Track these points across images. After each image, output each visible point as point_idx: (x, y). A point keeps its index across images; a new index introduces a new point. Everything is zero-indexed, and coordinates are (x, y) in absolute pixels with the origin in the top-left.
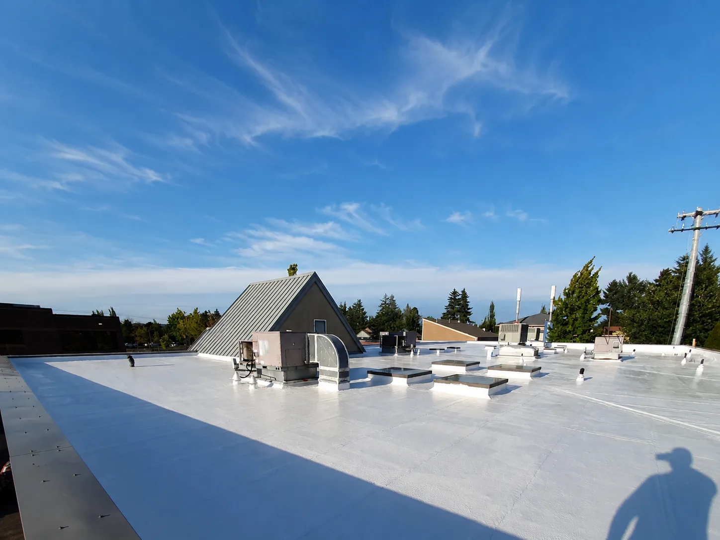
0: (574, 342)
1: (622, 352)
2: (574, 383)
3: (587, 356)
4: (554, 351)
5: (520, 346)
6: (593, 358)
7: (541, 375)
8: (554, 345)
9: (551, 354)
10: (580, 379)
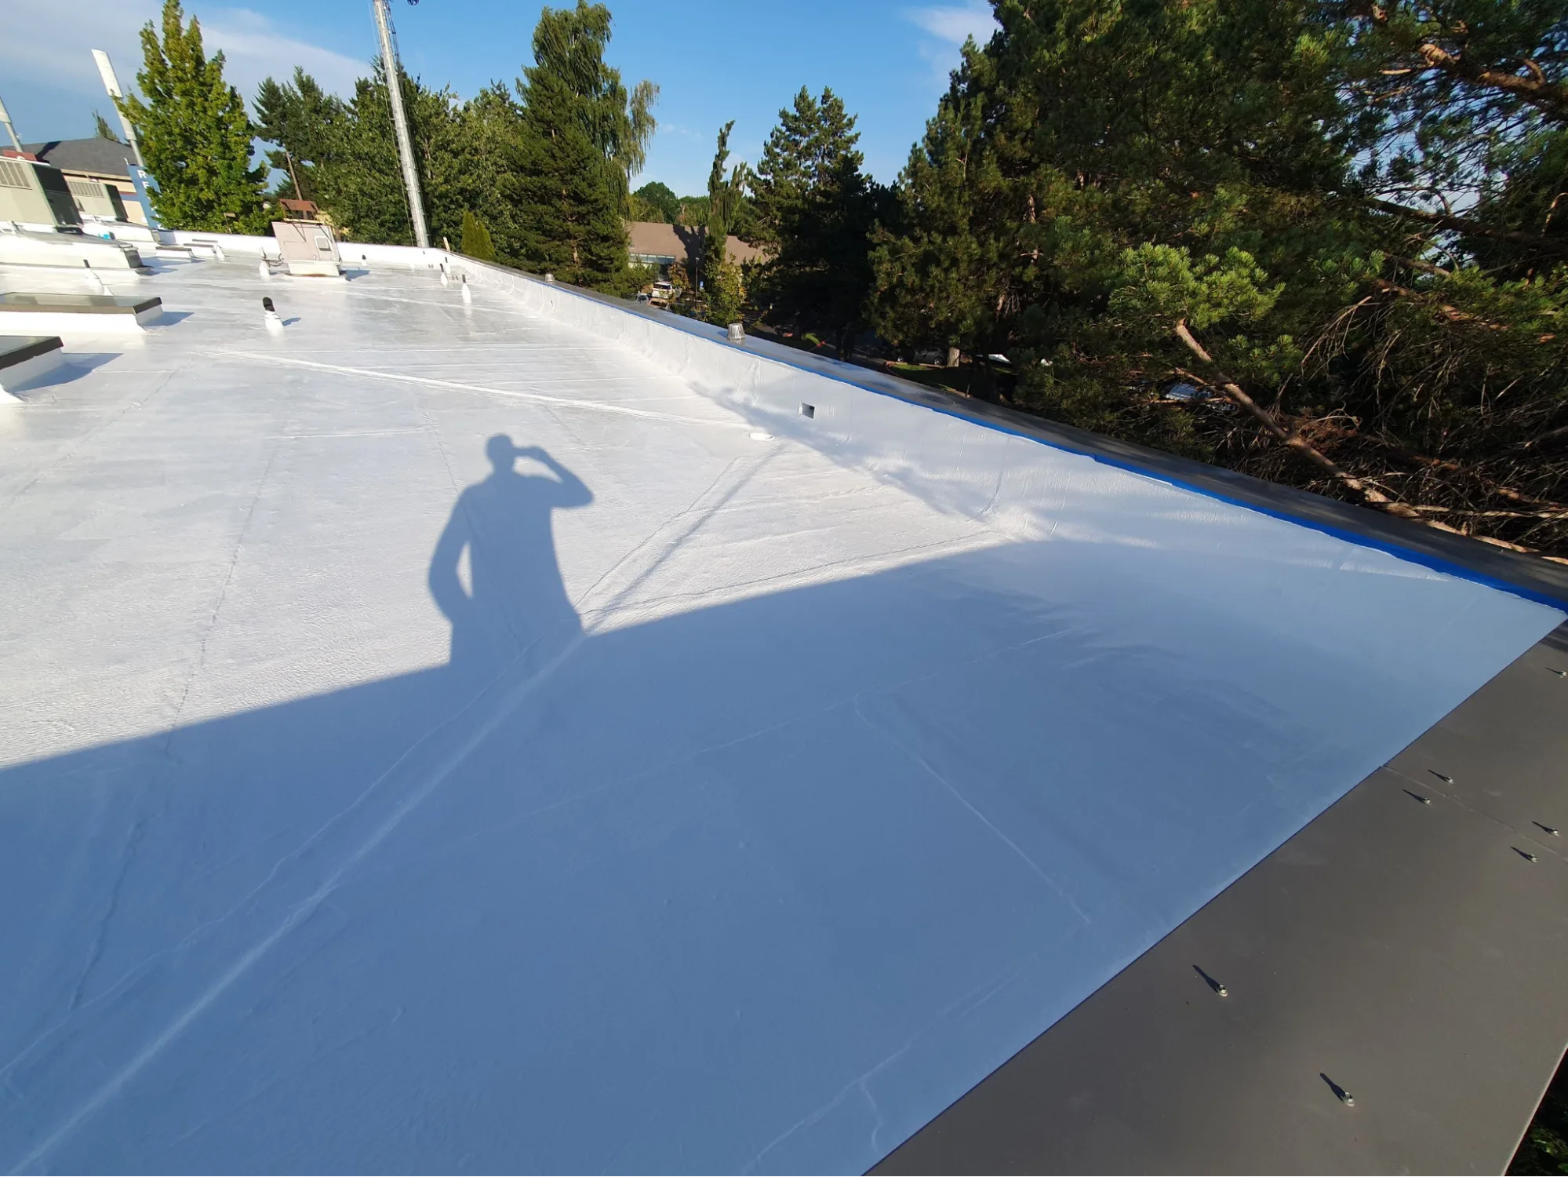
0: (235, 232)
1: (340, 259)
2: (263, 334)
3: (274, 269)
4: (186, 255)
5: (61, 235)
6: (289, 274)
7: (170, 319)
8: (182, 237)
9: (179, 263)
10: (272, 322)
